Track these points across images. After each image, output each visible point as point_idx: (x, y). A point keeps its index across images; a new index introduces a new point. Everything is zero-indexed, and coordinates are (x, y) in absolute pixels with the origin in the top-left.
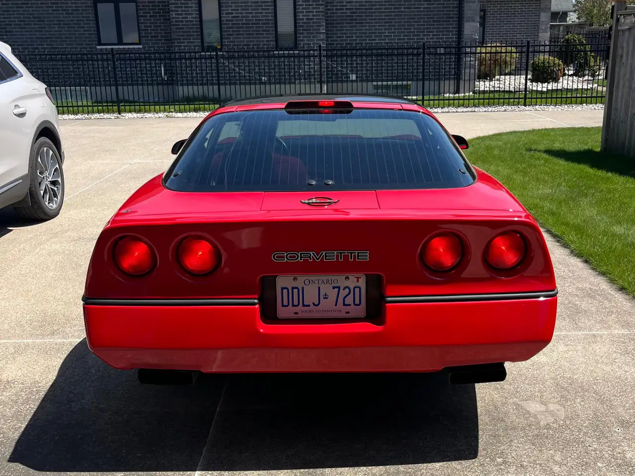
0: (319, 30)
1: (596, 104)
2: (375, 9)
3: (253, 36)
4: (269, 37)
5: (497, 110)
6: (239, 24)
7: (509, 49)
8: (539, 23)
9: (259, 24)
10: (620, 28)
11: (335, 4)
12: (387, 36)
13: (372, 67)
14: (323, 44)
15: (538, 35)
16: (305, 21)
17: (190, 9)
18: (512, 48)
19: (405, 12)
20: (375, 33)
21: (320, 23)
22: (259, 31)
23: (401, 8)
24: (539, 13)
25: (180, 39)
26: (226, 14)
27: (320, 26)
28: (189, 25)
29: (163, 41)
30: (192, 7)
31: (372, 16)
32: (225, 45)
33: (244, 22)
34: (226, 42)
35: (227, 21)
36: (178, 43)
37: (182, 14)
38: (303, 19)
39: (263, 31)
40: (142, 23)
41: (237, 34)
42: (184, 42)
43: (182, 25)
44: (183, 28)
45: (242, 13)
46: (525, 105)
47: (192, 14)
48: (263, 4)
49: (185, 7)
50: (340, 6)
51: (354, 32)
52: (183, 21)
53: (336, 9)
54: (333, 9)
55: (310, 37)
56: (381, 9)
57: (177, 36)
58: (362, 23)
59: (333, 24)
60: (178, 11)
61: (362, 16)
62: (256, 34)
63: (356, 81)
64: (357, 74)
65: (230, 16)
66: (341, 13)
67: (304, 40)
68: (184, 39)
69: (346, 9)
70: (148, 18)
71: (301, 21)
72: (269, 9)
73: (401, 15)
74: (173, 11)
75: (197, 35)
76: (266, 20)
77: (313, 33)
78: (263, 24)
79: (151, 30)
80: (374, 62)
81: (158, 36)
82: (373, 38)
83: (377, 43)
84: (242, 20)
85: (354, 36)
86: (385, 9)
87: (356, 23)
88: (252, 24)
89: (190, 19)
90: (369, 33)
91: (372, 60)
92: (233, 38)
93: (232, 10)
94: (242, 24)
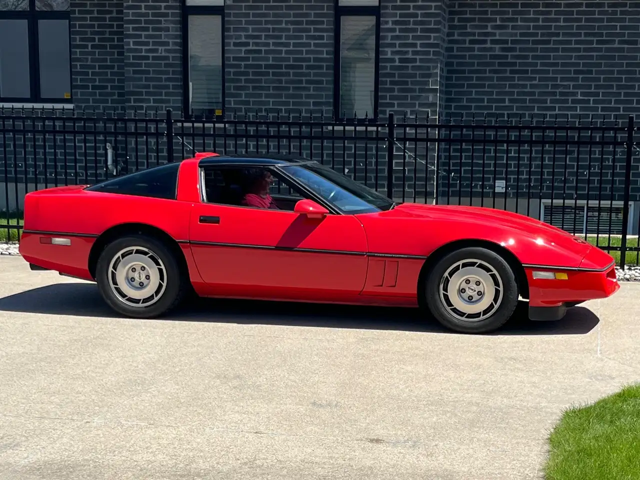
0: (427, 83)
2: (555, 42)
3: (287, 92)
4: (321, 97)
6: (260, 66)
9: (301, 67)
11: (469, 30)
12: (579, 102)
13: (542, 166)
14: (434, 113)
16: (397, 64)
17: (163, 33)
19: (622, 50)
20: (554, 94)
21: (428, 68)
22: (301, 82)
23: (613, 42)
25: (141, 94)
26: (235, 44)
27: (429, 76)
28: (159, 65)
29: (116, 97)
30: (167, 30)
31: (549, 57)
32: (231, 110)
33: (271, 62)
34: (232, 102)
35: (235, 59)
36: (135, 101)
37: (147, 44)
38: (393, 60)
39: (308, 82)
40: (78, 60)
41: (254, 88)
42: (148, 101)
43: (147, 65)
44: (148, 72)
45: (268, 45)
47: (167, 44)
48: (312, 27)
49: (154, 29)
50: (480, 35)
51: (507, 89)
52: (147, 58)
53: (471, 42)
54: (464, 42)
55: (406, 98)
56: (569, 42)
57: (134, 87)
58: (526, 72)
59: (464, 72)
60: (140, 36)
61: (526, 57)
62: (294, 88)
63: (505, 195)
64: (507, 180)
65: (243, 49)
66: (480, 50)
67: (393, 105)
68: (147, 93)
69: (493, 42)
70: (90, 49)
71: (388, 65)
72: (322, 38)
73: (613, 58)
74: (130, 36)
75: (174, 87)
76: (315, 60)
77: (413, 90)
78: (308, 67)
79: (93, 74)
80: (546, 156)
81: (106, 87)
82: (549, 104)
83: (556, 116)
84: (267, 59)
85: (507, 98)
86: (577, 42)
87: (512, 72)
88: (287, 67)
89: (163, 54)
90: (540, 94)
91: (543, 152)
92: (247, 95)
93: (247, 37)
94: (267, 67)
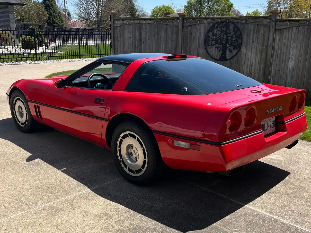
1: (68, 59)
5: (25, 63)
7: (7, 32)
8: (9, 19)
10: (115, 25)
15: (10, 25)
18: (9, 32)
24: (9, 14)
46: (37, 60)
